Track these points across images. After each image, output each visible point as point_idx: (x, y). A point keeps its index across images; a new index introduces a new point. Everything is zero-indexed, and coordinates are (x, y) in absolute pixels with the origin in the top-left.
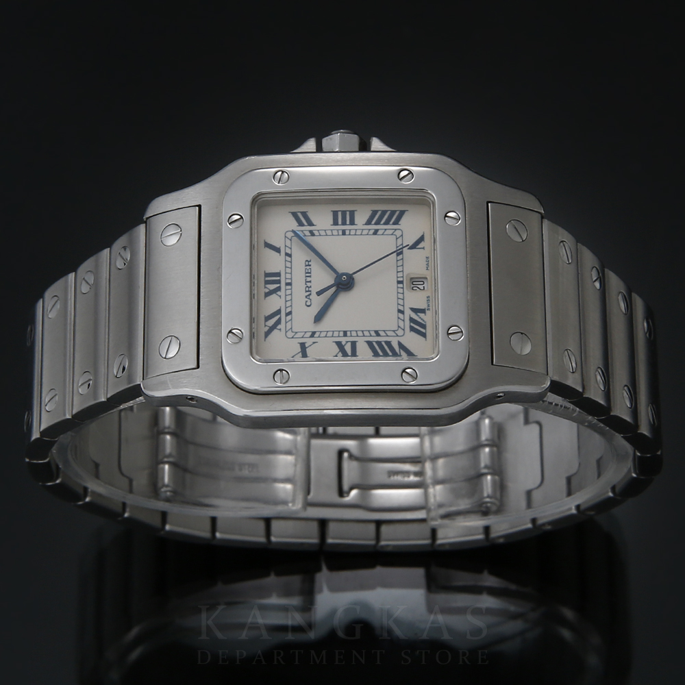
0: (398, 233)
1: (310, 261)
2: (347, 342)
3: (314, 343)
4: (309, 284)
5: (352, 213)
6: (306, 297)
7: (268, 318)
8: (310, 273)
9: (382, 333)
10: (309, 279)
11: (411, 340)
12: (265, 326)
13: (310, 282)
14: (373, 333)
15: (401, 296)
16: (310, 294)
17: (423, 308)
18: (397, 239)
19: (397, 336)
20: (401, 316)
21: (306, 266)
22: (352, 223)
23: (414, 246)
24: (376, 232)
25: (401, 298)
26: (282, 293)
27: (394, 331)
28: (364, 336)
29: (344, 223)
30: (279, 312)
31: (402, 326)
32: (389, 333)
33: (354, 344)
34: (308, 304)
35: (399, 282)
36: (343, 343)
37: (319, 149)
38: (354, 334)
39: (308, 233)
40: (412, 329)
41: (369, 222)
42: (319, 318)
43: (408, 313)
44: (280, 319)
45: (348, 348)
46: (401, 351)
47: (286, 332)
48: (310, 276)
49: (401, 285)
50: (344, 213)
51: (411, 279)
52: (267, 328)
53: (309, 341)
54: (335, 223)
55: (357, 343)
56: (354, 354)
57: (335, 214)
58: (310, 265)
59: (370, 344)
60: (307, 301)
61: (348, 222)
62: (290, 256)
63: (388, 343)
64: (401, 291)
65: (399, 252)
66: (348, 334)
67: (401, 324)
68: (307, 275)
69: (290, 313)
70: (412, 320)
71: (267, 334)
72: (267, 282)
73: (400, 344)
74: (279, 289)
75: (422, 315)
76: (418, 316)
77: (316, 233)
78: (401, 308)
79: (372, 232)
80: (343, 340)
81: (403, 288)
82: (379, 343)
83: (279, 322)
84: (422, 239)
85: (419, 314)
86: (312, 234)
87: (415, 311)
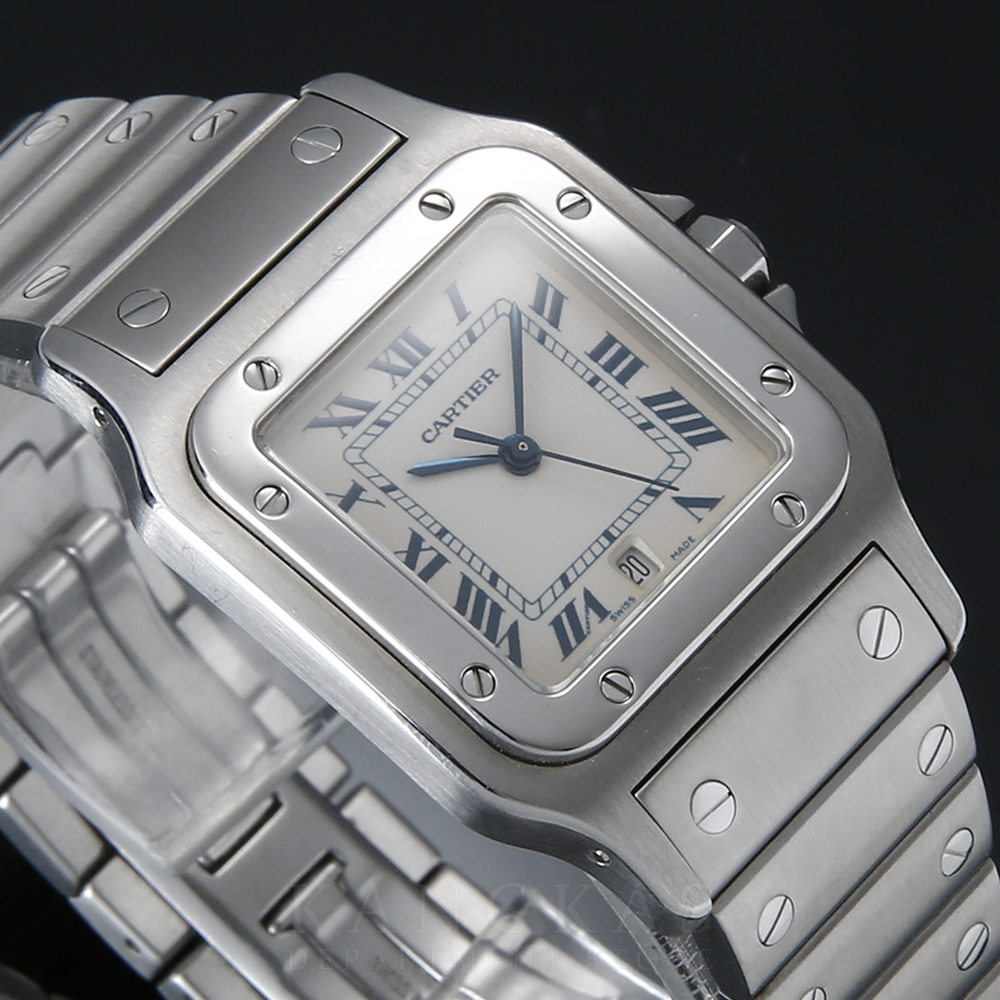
0: (681, 460)
1: (497, 376)
2: (432, 548)
3: (378, 502)
4: (459, 408)
5: (637, 365)
6: (436, 423)
7: (341, 402)
8: (479, 394)
9: (501, 585)
10: (466, 400)
11: (538, 638)
12: (326, 409)
13: (466, 406)
14: (487, 573)
15: (589, 558)
16: (446, 425)
17: (608, 609)
18: (670, 467)
19: (523, 612)
20: (559, 587)
21: (483, 377)
22: (623, 379)
23: (686, 503)
24: (646, 426)
25: (587, 560)
26: (403, 383)
27: (525, 600)
28: (469, 563)
29: (609, 368)
30: (369, 408)
31: (545, 603)
32: (512, 596)
33: (439, 561)
34: (429, 436)
35: (607, 534)
36: (424, 545)
37: (683, 224)
38: (456, 546)
39: (535, 332)
40: (557, 623)
41: (649, 402)
42: (423, 473)
43: (576, 594)
44: (359, 420)
45: (424, 559)
46: (506, 640)
47: (350, 447)
48: (473, 399)
49: (605, 542)
50: (624, 353)
51: (633, 549)
52: (325, 415)
53: (372, 492)
54: (595, 356)
55: (447, 564)
56: (426, 575)
57: (610, 341)
58: (490, 383)
59: (466, 583)
60: (429, 431)
61: (616, 372)
62: (473, 340)
63: (497, 610)
64: (597, 549)
65: (654, 489)
66: (447, 538)
67: (547, 599)
68: (471, 392)
69: (386, 425)
70: (570, 609)
71: (317, 424)
72: (395, 347)
73: (514, 628)
74: (405, 374)
75: (594, 617)
76: (587, 611)
77: (549, 342)
78: (571, 576)
79: (641, 420)
80: (429, 540)
81: (605, 549)
82: (482, 596)
83: (354, 422)
84: (710, 503)
85: (591, 611)
86: (541, 339)
87: (591, 601)
